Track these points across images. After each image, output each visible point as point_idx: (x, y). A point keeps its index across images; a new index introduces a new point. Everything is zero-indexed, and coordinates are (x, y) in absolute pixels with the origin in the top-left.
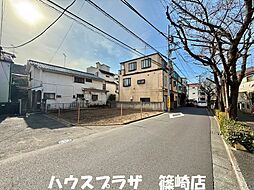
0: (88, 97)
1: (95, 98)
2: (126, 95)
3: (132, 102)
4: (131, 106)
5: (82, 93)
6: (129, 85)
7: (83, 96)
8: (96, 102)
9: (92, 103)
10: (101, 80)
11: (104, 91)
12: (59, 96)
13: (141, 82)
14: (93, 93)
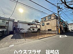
1: (33, 29)
2: (43, 28)
3: (45, 31)
4: (45, 32)
6: (44, 25)
7: (30, 29)
8: (34, 31)
10: (35, 24)
11: (36, 27)
12: (24, 29)
13: (48, 24)
14: (33, 28)
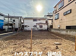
0: (38, 26)
3: (59, 29)
4: (58, 32)
5: (36, 25)
8: (42, 29)
9: (40, 29)
12: (29, 26)
14: (40, 25)
